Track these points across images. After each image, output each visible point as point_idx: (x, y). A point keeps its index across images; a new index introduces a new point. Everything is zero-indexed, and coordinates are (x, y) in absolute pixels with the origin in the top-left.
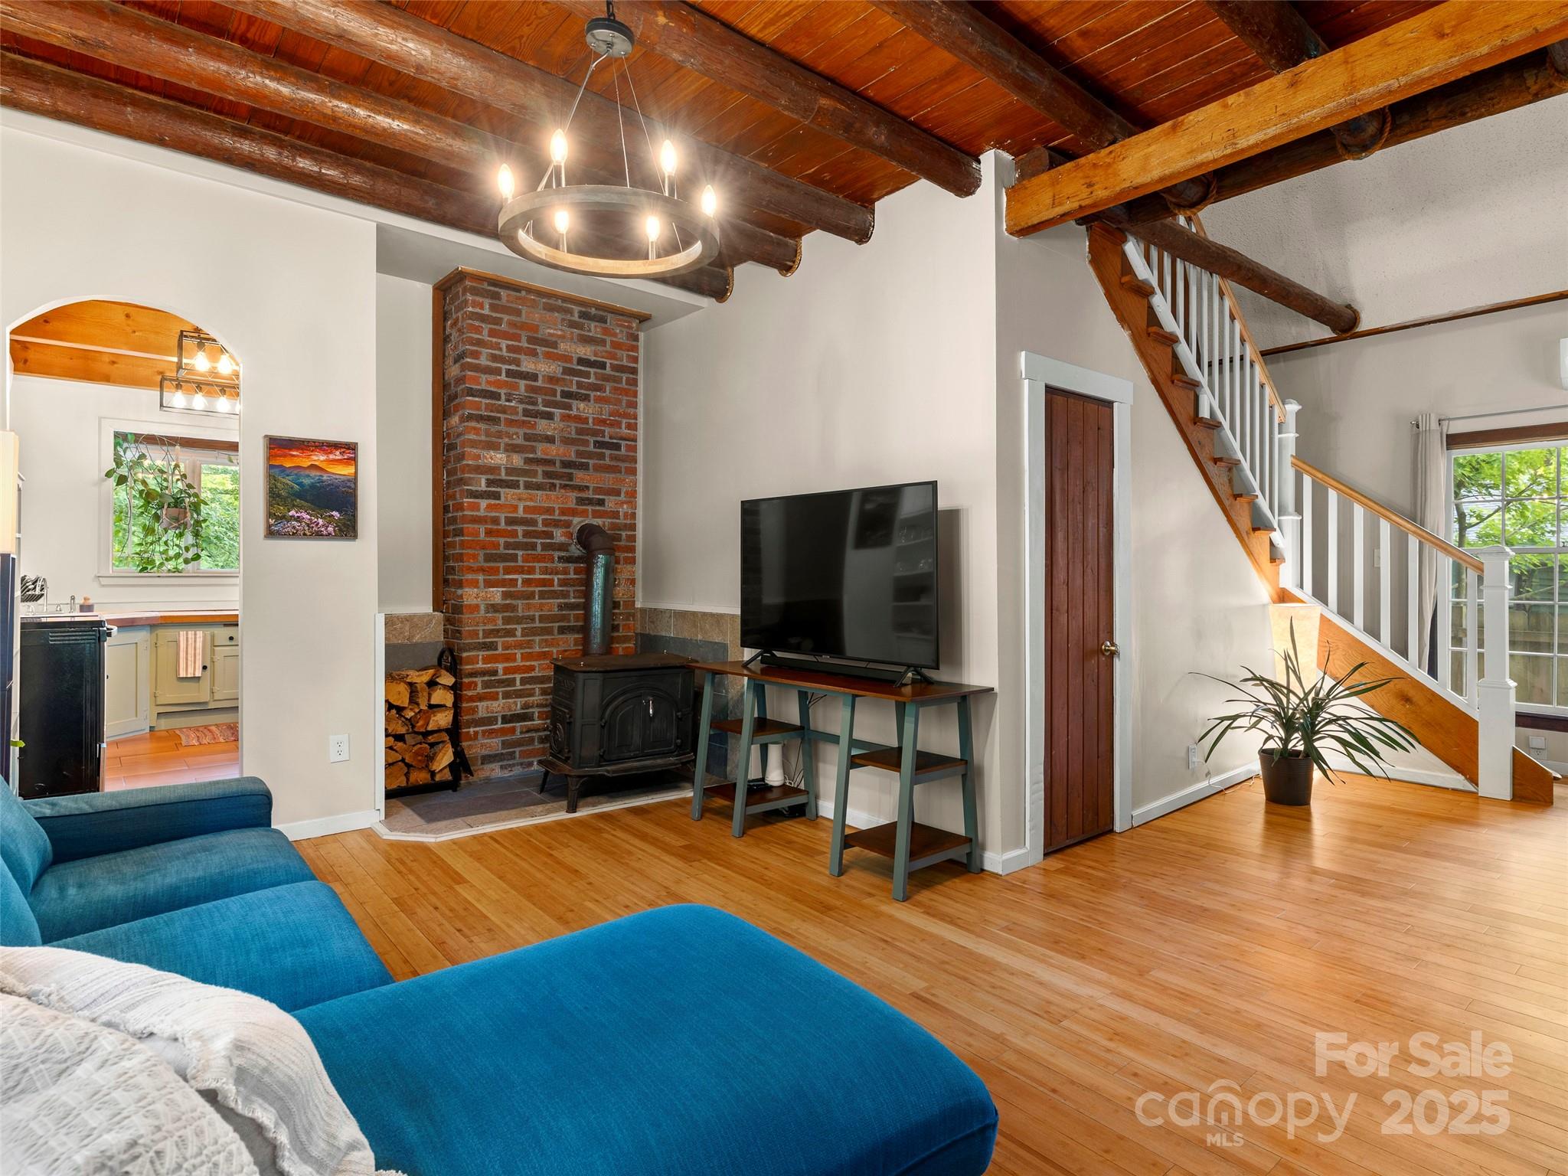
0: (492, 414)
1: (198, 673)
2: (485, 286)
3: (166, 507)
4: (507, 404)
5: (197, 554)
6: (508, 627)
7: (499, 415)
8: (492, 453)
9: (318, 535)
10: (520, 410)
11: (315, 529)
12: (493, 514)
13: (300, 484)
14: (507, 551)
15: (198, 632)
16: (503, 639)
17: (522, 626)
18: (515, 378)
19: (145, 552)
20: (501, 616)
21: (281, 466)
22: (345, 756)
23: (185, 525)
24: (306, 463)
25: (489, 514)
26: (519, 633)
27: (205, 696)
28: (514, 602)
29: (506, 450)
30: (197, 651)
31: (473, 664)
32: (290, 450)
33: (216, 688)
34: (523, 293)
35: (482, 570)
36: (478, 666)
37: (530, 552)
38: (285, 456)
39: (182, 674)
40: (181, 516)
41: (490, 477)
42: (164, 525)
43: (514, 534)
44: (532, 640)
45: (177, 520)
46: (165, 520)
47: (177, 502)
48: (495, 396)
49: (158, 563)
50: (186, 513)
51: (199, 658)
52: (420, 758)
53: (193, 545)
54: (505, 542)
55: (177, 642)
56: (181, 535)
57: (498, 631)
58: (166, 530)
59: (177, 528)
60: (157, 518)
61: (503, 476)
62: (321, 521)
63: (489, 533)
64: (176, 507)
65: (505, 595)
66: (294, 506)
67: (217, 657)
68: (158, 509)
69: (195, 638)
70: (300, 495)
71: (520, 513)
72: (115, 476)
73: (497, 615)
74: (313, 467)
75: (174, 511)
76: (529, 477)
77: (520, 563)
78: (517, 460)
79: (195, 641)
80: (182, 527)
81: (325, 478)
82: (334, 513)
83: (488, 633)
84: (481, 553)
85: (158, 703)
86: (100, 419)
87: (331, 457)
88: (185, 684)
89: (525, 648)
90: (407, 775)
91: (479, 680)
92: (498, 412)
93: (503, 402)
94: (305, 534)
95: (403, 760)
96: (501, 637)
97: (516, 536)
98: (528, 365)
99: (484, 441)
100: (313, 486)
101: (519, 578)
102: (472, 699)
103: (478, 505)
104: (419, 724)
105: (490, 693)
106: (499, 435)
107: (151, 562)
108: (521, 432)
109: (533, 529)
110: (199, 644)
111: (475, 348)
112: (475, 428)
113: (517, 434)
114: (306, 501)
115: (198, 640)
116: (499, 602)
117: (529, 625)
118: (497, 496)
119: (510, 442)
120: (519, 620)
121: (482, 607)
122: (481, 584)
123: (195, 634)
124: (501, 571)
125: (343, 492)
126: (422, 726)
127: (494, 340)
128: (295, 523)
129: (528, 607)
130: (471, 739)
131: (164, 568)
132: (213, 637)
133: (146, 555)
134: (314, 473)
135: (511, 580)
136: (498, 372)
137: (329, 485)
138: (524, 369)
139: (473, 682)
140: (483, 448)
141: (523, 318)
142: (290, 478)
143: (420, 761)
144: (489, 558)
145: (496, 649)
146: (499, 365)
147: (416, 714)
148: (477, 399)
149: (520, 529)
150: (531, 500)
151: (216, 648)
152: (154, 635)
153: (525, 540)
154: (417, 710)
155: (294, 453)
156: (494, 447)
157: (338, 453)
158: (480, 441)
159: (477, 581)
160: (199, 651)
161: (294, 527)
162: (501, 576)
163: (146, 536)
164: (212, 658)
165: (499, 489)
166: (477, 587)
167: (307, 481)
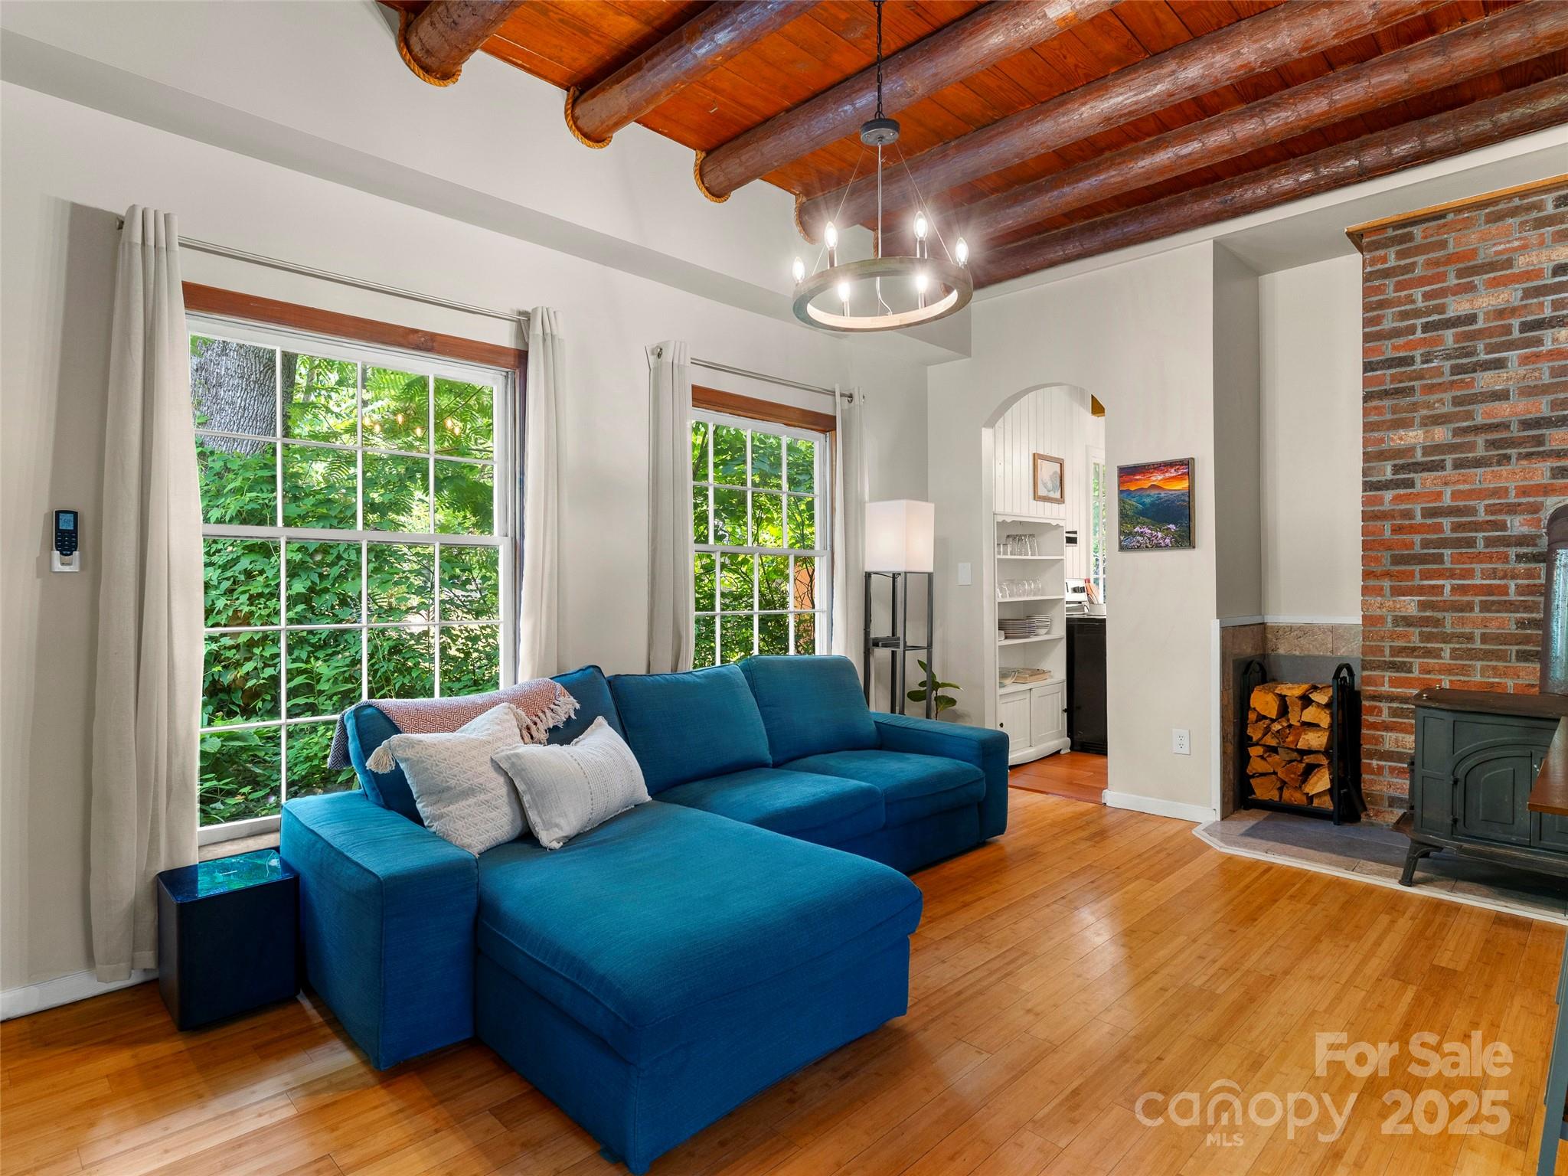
0: (1402, 385)
2: (1390, 233)
4: (1425, 366)
6: (1429, 645)
7: (1412, 383)
8: (1402, 432)
9: (1158, 546)
10: (1447, 370)
11: (1155, 541)
12: (1403, 507)
13: (1143, 504)
14: (1426, 551)
16: (1421, 660)
17: (1452, 646)
18: (1437, 330)
20: (1417, 631)
21: (1128, 490)
22: (1186, 750)
24: (1146, 485)
25: (1398, 508)
26: (1446, 654)
28: (1439, 615)
29: (1423, 425)
31: (1376, 686)
32: (1134, 475)
34: (1451, 216)
35: (1388, 574)
36: (1383, 689)
37: (1464, 550)
38: (1130, 481)
41: (1396, 462)
43: (1439, 528)
44: (1470, 666)
48: (1408, 361)
52: (1292, 776)
54: (1422, 540)
57: (1414, 649)
61: (1419, 456)
62: (1160, 535)
63: (1397, 530)
65: (1423, 606)
66: (1138, 523)
70: (1143, 513)
71: (1447, 501)
73: (1411, 629)
74: (1153, 487)
76: (1462, 452)
77: (1448, 565)
78: (1441, 434)
81: (1162, 495)
82: (1171, 526)
83: (1397, 651)
84: (1387, 554)
87: (1167, 475)
89: (1457, 674)
90: (1281, 789)
91: (1384, 706)
92: (1411, 380)
93: (1418, 366)
94: (1147, 547)
95: (1275, 773)
96: (1416, 657)
97: (1442, 531)
98: (1456, 307)
99: (1389, 421)
100: (1153, 504)
101: (1448, 584)
102: (1374, 726)
103: (1382, 498)
104: (1288, 740)
105: (1401, 723)
106: (1414, 407)
108: (1447, 396)
109: (1469, 519)
111: (1375, 313)
112: (1376, 408)
113: (1440, 400)
114: (1148, 518)
116: (1414, 614)
117: (1464, 646)
118: (1410, 484)
119: (1431, 413)
120: (1446, 638)
121: (1389, 619)
122: (1388, 592)
124: (1417, 575)
125: (1178, 506)
126: (1292, 742)
127: (1403, 294)
128: (1139, 538)
129: (1462, 622)
130: (1372, 773)
134: (1154, 492)
135: (1433, 587)
136: (1412, 330)
137: (1166, 501)
138: (1452, 315)
139: (1376, 707)
140: (1388, 429)
141: (1451, 248)
142: (1135, 499)
143: (1293, 779)
144: (1397, 560)
145: (1411, 672)
146: (1411, 322)
147: (1284, 728)
148: (1379, 373)
149: (1446, 522)
150: (1465, 482)
153: (1455, 535)
154: (1285, 724)
155: (1138, 477)
156: (1405, 424)
157: (1173, 470)
158: (1384, 422)
159: (1382, 589)
161: (1138, 542)
162: (1417, 582)
165: (1412, 475)
166: (1383, 596)
167: (1148, 500)
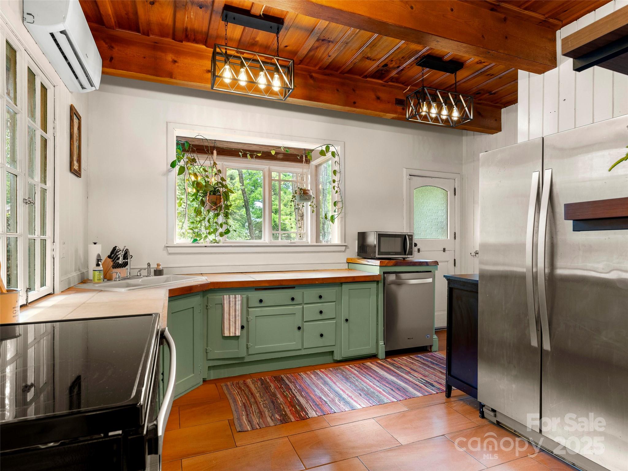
1: (238, 333)
3: (208, 194)
5: (228, 229)
15: (237, 296)
19: (196, 228)
23: (221, 207)
27: (242, 353)
30: (237, 313)
33: (250, 344)
39: (227, 334)
40: (218, 202)
42: (208, 208)
45: (215, 204)
46: (208, 204)
47: (215, 192)
49: (203, 236)
50: (220, 199)
51: (239, 318)
53: (224, 223)
55: (222, 305)
56: (218, 215)
58: (209, 211)
59: (216, 210)
60: (203, 203)
64: (214, 194)
67: (250, 317)
68: (203, 197)
69: (235, 301)
72: (177, 168)
75: (214, 198)
79: (235, 304)
80: (219, 209)
85: (209, 358)
86: (167, 123)
88: (228, 341)
107: (199, 235)
110: (238, 307)
115: (237, 303)
123: (235, 298)
131: (207, 240)
132: (248, 299)
133: (196, 230)
151: (250, 310)
152: (205, 298)
160: (238, 313)
163: (196, 216)
164: (247, 318)
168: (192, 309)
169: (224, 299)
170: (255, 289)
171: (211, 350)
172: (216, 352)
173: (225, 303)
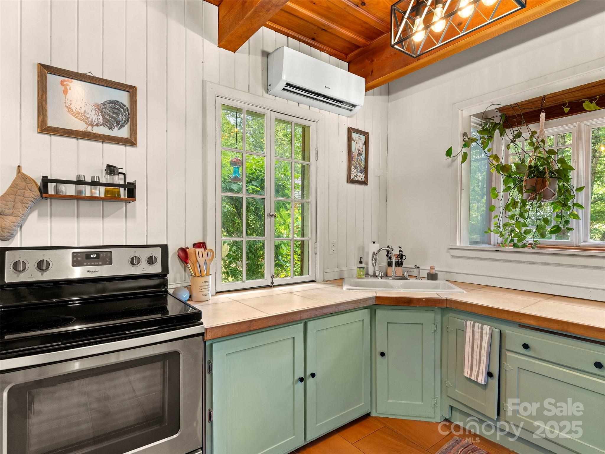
1: (482, 380)
3: (525, 178)
15: (485, 327)
30: (483, 351)
39: (467, 373)
40: (539, 187)
51: (484, 359)
55: (463, 332)
67: (508, 364)
69: (482, 334)
75: (533, 182)
79: (481, 337)
85: (448, 395)
86: (452, 105)
110: (486, 342)
115: (484, 336)
123: (482, 329)
132: (501, 335)
151: (508, 354)
152: (445, 318)
160: (485, 351)
164: (502, 365)
168: (421, 325)
169: (466, 326)
170: (519, 325)
171: (451, 386)
172: (456, 390)
173: (467, 331)
